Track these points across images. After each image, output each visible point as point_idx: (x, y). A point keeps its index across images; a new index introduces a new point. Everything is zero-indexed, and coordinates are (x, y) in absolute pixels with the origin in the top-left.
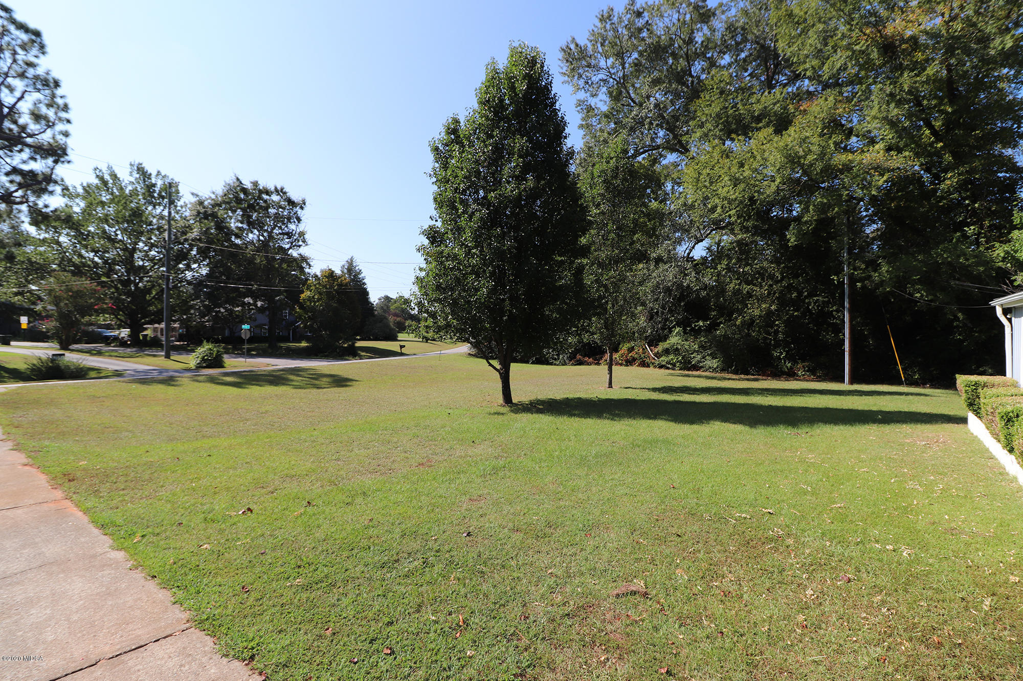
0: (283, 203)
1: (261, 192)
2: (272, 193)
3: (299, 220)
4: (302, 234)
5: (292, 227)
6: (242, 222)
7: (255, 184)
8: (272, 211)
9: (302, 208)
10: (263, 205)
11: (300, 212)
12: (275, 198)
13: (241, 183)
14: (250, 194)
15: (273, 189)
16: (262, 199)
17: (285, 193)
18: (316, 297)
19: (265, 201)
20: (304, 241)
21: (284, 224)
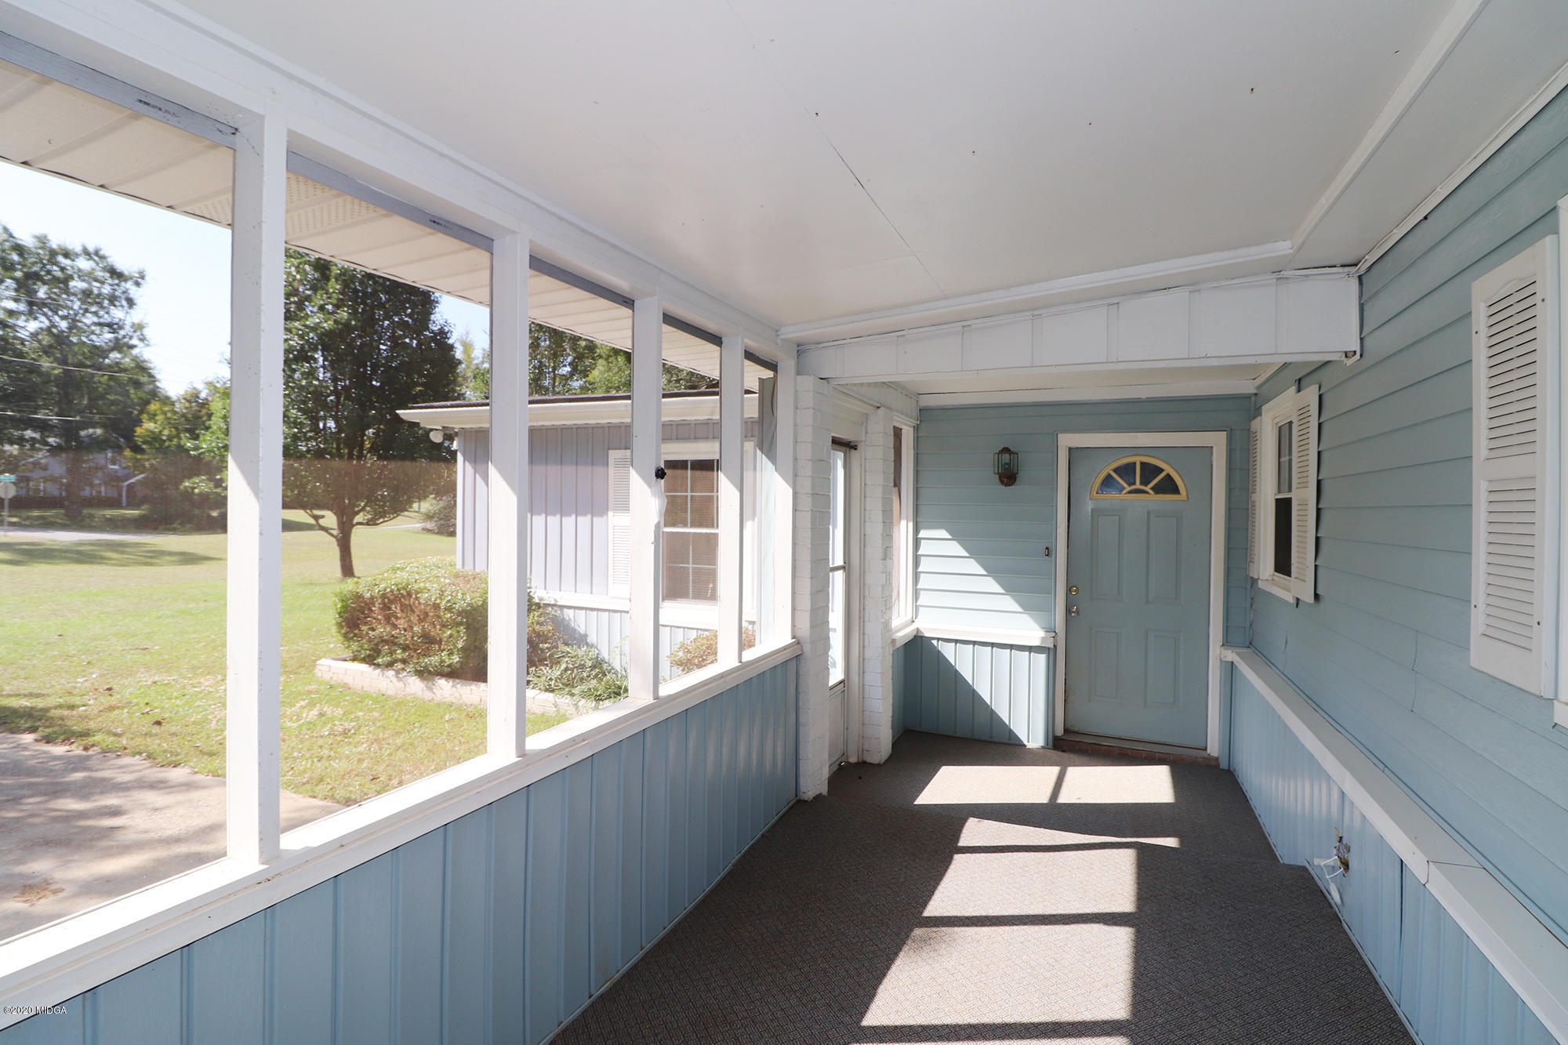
0: (101, 274)
1: (53, 253)
2: (77, 255)
3: (131, 302)
4: (139, 327)
5: (117, 314)
6: (16, 300)
7: (42, 240)
8: (77, 284)
9: (138, 284)
10: (59, 274)
11: (134, 291)
12: (84, 264)
13: (11, 236)
14: (30, 252)
15: (78, 249)
16: (56, 264)
17: (103, 258)
18: (166, 432)
19: (63, 269)
20: (142, 339)
21: (102, 307)
